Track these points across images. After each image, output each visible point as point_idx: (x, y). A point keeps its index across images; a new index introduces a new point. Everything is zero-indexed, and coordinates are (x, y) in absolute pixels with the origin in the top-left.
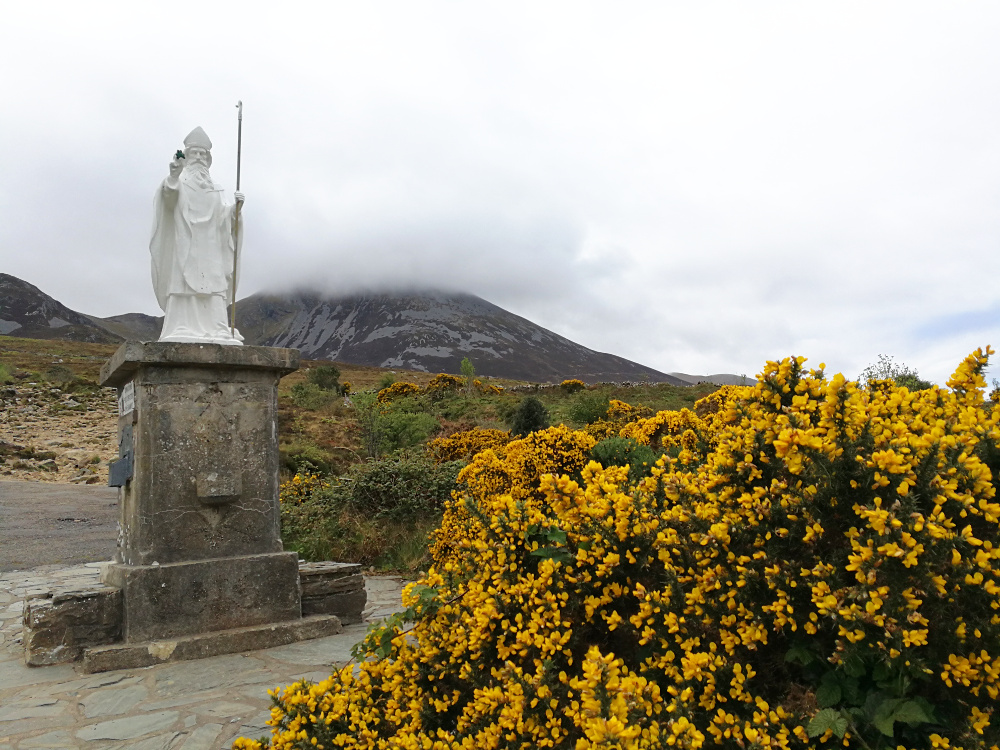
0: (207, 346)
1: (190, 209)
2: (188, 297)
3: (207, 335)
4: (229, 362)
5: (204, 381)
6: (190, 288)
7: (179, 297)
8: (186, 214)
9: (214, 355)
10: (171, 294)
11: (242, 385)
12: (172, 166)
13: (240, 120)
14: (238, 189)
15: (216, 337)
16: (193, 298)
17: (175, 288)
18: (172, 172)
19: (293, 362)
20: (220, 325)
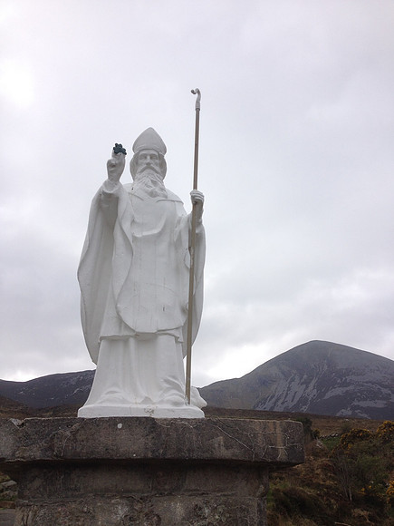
0: (131, 422)
1: (133, 222)
2: (125, 340)
3: (147, 400)
4: (168, 456)
5: (126, 495)
6: (127, 327)
7: (112, 340)
8: (126, 226)
9: (142, 440)
10: (102, 338)
11: (198, 501)
12: (110, 165)
13: (198, 110)
14: (195, 187)
15: (161, 402)
16: (132, 342)
17: (108, 329)
18: (110, 173)
19: (291, 450)
20: (167, 381)
